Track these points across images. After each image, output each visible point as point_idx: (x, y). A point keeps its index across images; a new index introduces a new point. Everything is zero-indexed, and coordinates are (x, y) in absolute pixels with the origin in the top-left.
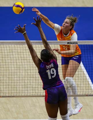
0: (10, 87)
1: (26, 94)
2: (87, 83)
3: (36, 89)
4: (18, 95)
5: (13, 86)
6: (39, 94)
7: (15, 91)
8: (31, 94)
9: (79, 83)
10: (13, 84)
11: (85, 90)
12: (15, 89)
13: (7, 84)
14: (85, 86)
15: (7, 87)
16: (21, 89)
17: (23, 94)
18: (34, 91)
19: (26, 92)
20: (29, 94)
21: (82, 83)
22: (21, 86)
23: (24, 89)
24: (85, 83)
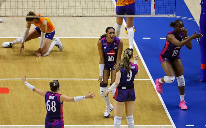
0: (43, 8)
1: (57, 15)
2: (112, 5)
3: (67, 10)
4: (50, 15)
5: (46, 7)
6: (69, 15)
7: (48, 12)
8: (62, 14)
9: (105, 5)
10: (46, 5)
11: (110, 12)
12: (48, 10)
13: (41, 5)
14: (110, 7)
15: (41, 7)
16: (53, 10)
17: (55, 15)
18: (65, 12)
19: (57, 12)
20: (60, 15)
21: (108, 5)
22: (53, 8)
23: (55, 10)
24: (110, 5)
